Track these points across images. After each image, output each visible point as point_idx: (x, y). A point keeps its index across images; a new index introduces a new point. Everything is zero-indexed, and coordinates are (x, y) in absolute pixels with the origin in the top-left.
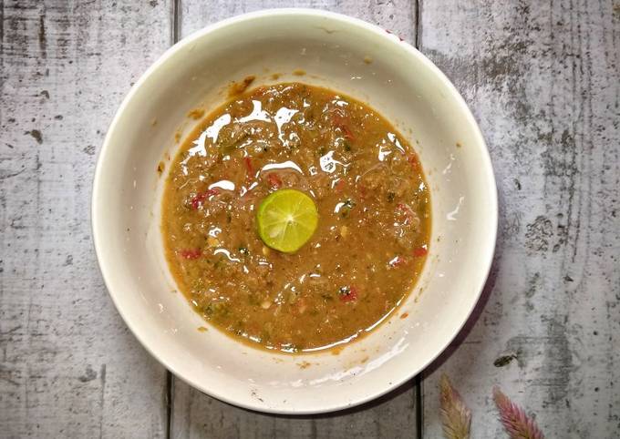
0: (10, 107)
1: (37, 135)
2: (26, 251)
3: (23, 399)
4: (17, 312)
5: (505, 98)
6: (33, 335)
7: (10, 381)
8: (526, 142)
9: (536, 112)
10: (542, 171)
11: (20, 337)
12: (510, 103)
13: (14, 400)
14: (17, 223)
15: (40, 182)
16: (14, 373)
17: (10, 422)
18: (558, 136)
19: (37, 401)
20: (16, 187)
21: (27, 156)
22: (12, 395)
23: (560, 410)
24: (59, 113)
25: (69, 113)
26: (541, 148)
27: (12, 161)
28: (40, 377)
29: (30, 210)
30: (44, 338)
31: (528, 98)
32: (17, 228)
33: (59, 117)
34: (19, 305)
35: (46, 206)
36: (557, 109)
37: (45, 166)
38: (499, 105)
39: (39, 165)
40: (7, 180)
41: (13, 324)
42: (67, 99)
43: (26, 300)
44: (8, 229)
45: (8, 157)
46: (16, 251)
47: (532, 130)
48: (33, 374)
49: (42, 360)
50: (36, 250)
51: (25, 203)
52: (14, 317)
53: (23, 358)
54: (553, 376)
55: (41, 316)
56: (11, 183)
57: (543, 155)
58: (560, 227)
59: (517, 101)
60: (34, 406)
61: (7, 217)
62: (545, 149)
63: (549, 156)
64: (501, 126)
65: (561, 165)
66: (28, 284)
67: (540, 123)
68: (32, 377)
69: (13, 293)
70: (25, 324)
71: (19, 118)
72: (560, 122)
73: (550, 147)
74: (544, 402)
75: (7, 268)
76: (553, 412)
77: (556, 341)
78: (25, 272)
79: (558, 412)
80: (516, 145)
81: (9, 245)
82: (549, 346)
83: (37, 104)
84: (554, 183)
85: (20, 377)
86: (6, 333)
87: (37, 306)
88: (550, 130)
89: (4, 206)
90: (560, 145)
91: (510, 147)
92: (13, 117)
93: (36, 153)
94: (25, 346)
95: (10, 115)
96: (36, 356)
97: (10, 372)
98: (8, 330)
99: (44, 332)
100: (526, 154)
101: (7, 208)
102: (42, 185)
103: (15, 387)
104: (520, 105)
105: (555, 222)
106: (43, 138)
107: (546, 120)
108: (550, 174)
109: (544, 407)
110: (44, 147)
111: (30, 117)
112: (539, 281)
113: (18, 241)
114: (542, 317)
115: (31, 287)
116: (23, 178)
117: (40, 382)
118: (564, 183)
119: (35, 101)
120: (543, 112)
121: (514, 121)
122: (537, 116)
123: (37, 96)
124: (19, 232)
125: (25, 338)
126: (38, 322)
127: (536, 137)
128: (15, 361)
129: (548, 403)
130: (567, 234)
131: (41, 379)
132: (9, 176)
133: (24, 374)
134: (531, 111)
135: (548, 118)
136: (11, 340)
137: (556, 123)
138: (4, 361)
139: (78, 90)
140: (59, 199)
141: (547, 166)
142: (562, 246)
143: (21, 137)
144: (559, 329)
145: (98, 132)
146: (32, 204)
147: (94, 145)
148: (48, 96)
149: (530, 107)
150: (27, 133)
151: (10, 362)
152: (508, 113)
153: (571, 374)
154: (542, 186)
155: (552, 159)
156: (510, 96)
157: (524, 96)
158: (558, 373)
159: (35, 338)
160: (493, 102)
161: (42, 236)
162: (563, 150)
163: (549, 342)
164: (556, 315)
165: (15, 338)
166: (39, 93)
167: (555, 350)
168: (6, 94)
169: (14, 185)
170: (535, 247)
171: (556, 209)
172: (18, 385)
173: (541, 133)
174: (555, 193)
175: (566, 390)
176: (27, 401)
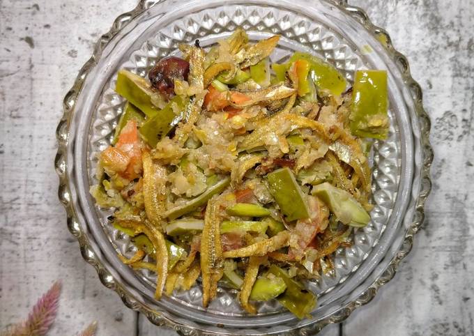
0: (7, 17)
1: (29, 41)
2: (22, 137)
3: (22, 255)
4: (15, 186)
5: (421, 11)
6: (29, 205)
7: (11, 242)
8: (437, 48)
9: (447, 23)
10: (450, 73)
11: (18, 206)
12: (425, 15)
13: (14, 256)
14: (14, 113)
15: (32, 80)
16: (14, 235)
17: (12, 274)
18: (464, 44)
19: (33, 257)
20: (13, 84)
21: (22, 58)
22: (13, 252)
23: (458, 271)
24: (48, 23)
25: (55, 23)
26: (450, 54)
27: (10, 63)
28: (35, 238)
29: (25, 103)
30: (38, 207)
31: (440, 11)
32: (14, 117)
33: (47, 26)
34: (18, 181)
35: (37, 100)
36: (464, 21)
37: (37, 67)
38: (415, 17)
39: (32, 66)
40: (5, 78)
41: (13, 196)
42: (54, 11)
43: (23, 177)
44: (8, 118)
45: (6, 59)
46: (14, 137)
47: (443, 38)
48: (30, 235)
49: (37, 225)
50: (31, 136)
51: (21, 97)
52: (14, 190)
53: (21, 223)
54: (453, 243)
55: (35, 189)
56: (9, 80)
57: (451, 60)
58: (464, 120)
59: (430, 13)
60: (31, 262)
61: (7, 108)
62: (453, 54)
63: (456, 61)
64: (417, 35)
65: (466, 69)
66: (24, 163)
67: (449, 32)
68: (29, 238)
69: (12, 171)
70: (22, 195)
71: (15, 27)
72: (466, 32)
73: (457, 53)
74: (445, 265)
75: (7, 150)
76: (452, 273)
77: (457, 215)
78: (21, 154)
79: (456, 273)
80: (429, 51)
81: (8, 132)
82: (451, 219)
83: (30, 15)
84: (460, 83)
85: (19, 238)
86: (7, 203)
87: (32, 181)
88: (458, 38)
89: (4, 99)
90: (466, 52)
91: (424, 53)
92: (10, 26)
93: (28, 56)
94: (23, 213)
95: (8, 25)
96: (31, 222)
97: (11, 234)
98: (9, 200)
99: (38, 203)
100: (437, 59)
101: (7, 101)
102: (34, 82)
103: (15, 246)
104: (433, 17)
105: (460, 116)
106: (35, 43)
107: (454, 30)
108: (456, 75)
109: (445, 269)
110: (35, 51)
111: (23, 26)
112: (445, 166)
113: (16, 129)
114: (446, 195)
115: (27, 166)
116: (18, 77)
117: (35, 242)
118: (468, 84)
119: (28, 13)
120: (452, 23)
121: (427, 30)
122: (447, 26)
123: (29, 8)
124: (16, 121)
125: (23, 207)
126: (33, 193)
127: (446, 44)
128: (15, 225)
129: (448, 266)
130: (469, 126)
131: (37, 240)
132: (8, 75)
133: (22, 236)
134: (442, 22)
135: (456, 28)
136: (11, 208)
137: (462, 32)
138: (6, 225)
139: (63, 4)
140: (48, 94)
141: (455, 69)
142: (465, 136)
143: (17, 42)
144: (460, 206)
145: (80, 39)
146: (26, 98)
147: (76, 49)
148: (38, 8)
149: (441, 19)
150: (22, 39)
151: (11, 226)
152: (422, 24)
153: (468, 243)
154: (450, 86)
155: (459, 63)
156: (425, 9)
157: (437, 9)
158: (457, 241)
159: (30, 207)
160: (410, 14)
161: (34, 124)
162: (468, 56)
163: (451, 216)
164: (458, 194)
165: (14, 207)
166: (31, 6)
167: (456, 223)
168: (4, 7)
169: (11, 82)
170: (443, 137)
171: (461, 106)
172: (17, 244)
173: (450, 41)
174: (460, 92)
175: (463, 255)
176: (25, 257)
